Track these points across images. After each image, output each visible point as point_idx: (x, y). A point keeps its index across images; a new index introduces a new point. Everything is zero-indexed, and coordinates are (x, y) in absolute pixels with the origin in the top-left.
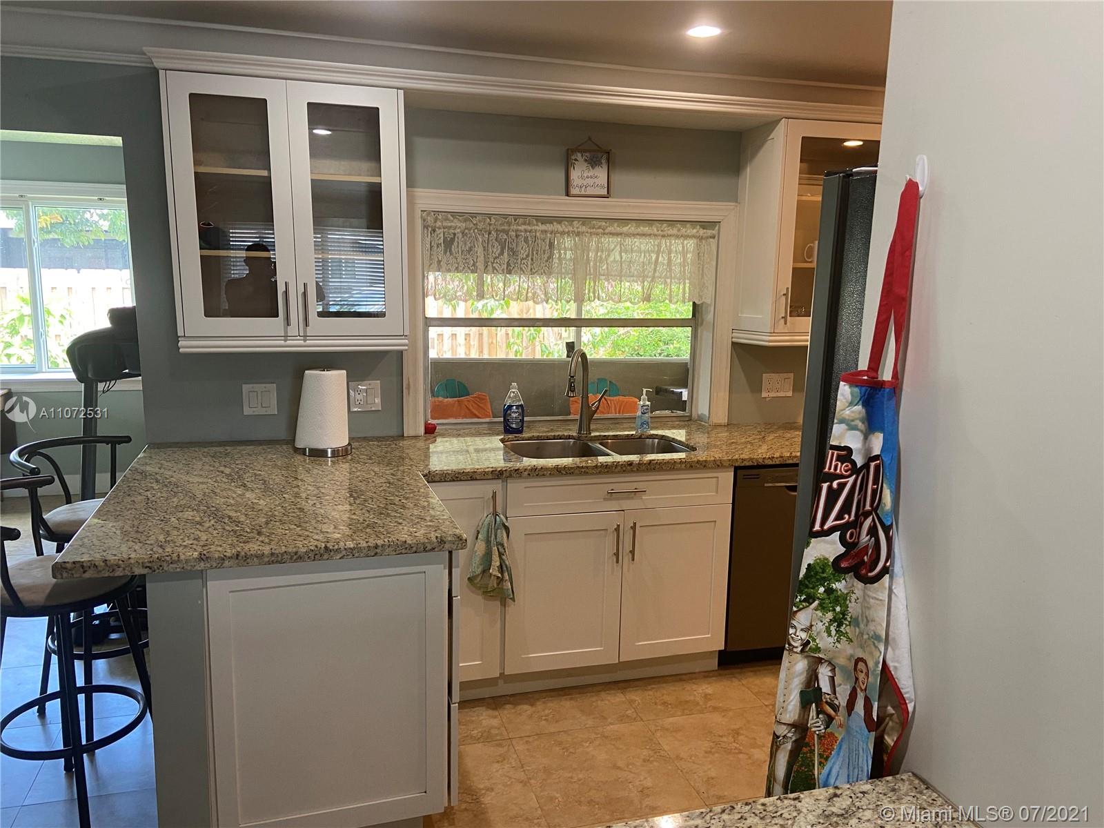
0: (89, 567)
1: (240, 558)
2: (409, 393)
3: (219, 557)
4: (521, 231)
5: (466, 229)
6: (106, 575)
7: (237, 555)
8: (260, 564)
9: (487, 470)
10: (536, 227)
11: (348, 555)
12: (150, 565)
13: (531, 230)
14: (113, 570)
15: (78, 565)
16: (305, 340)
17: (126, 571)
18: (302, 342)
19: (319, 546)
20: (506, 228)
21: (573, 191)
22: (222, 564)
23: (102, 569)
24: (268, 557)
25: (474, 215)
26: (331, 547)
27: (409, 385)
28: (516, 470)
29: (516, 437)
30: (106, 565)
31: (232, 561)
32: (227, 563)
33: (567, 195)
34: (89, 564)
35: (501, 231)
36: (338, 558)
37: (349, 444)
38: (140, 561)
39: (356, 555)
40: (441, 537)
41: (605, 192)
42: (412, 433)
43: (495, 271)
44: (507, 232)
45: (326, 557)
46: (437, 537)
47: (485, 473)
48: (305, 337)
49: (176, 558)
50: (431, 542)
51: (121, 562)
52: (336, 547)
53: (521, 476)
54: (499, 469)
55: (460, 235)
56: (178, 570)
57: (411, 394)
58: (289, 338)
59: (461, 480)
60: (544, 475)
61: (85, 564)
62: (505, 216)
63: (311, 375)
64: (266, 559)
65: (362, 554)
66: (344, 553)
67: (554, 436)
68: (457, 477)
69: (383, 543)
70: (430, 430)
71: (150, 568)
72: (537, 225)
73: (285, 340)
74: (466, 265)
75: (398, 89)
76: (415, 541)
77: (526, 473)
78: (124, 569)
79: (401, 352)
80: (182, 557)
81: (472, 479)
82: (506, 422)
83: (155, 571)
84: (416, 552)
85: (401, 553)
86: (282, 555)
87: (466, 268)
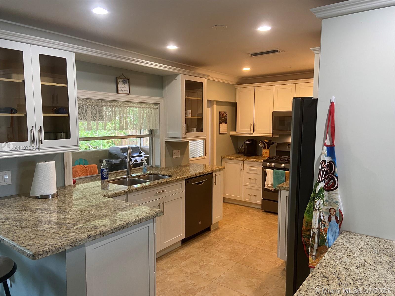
0: (49, 251)
1: (101, 234)
3: (95, 235)
4: (103, 105)
5: (84, 104)
6: (56, 253)
7: (101, 233)
8: (107, 235)
9: (122, 192)
10: (107, 104)
11: (133, 225)
12: (71, 244)
13: (106, 105)
14: (58, 250)
15: (45, 252)
17: (63, 249)
19: (124, 224)
20: (98, 104)
21: (119, 92)
22: (96, 237)
23: (54, 251)
24: (110, 231)
25: (88, 99)
26: (128, 223)
27: (67, 165)
28: (131, 190)
29: (108, 180)
30: (56, 249)
31: (99, 235)
32: (97, 237)
33: (117, 93)
34: (49, 250)
35: (96, 105)
36: (130, 226)
38: (68, 244)
39: (135, 224)
40: (156, 212)
41: (128, 93)
42: (68, 184)
44: (98, 105)
45: (127, 227)
47: (122, 193)
48: (39, 149)
49: (81, 239)
50: (154, 214)
51: (61, 246)
52: (129, 223)
53: (132, 192)
54: (126, 191)
55: (82, 106)
56: (81, 244)
57: (68, 169)
61: (47, 251)
62: (98, 100)
64: (109, 232)
65: (137, 224)
66: (132, 224)
67: (120, 178)
69: (142, 218)
70: (74, 182)
71: (71, 246)
72: (108, 103)
73: (31, 151)
75: (73, 52)
76: (150, 215)
77: (134, 191)
78: (62, 249)
80: (82, 238)
81: (118, 196)
82: (102, 175)
83: (73, 247)
84: (151, 219)
85: (147, 220)
86: (114, 229)
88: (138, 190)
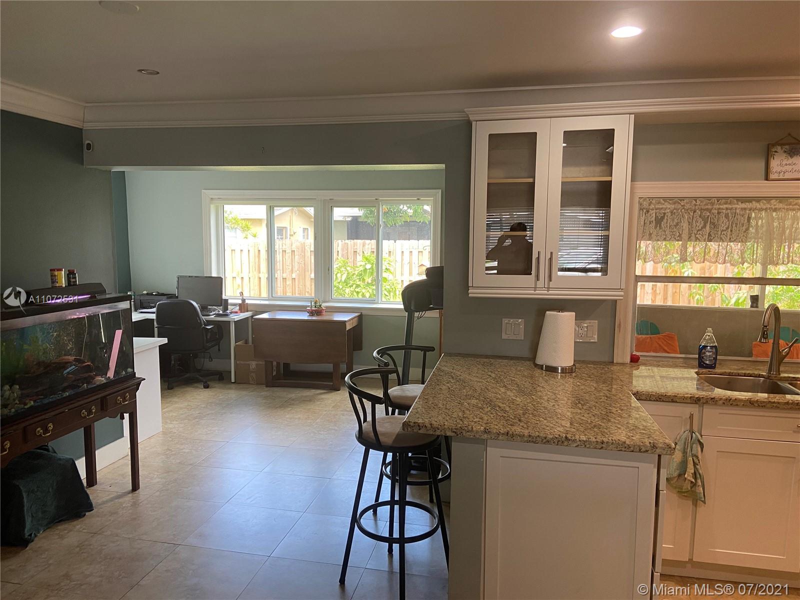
0: (422, 427)
1: (509, 435)
2: (620, 331)
3: (496, 433)
4: (723, 209)
5: (674, 209)
6: (431, 433)
7: (507, 433)
8: (521, 441)
9: (686, 396)
10: (736, 206)
11: (581, 445)
12: (455, 431)
13: (732, 208)
14: (435, 431)
15: (416, 424)
16: (548, 291)
17: (442, 432)
18: (546, 292)
19: (561, 435)
20: (710, 207)
21: (774, 176)
22: (498, 437)
23: (429, 429)
24: (527, 437)
25: (682, 199)
26: (570, 438)
27: (620, 325)
28: (712, 399)
29: (709, 371)
30: (432, 427)
31: (504, 436)
32: (500, 437)
33: (767, 179)
34: (422, 425)
35: (704, 210)
36: (574, 446)
37: (574, 365)
38: (450, 428)
39: (588, 446)
40: (654, 443)
42: (620, 361)
43: (698, 240)
44: (710, 211)
45: (566, 443)
46: (650, 443)
47: (684, 398)
48: (548, 289)
49: (471, 429)
50: (645, 446)
51: (439, 427)
52: (573, 438)
53: (716, 404)
54: (697, 396)
55: (669, 214)
56: (472, 436)
57: (621, 331)
58: (537, 289)
59: (663, 401)
60: (737, 405)
61: (420, 425)
62: (709, 198)
63: (550, 315)
64: (526, 439)
65: (592, 447)
66: (579, 443)
67: (745, 373)
68: (660, 399)
69: (607, 440)
70: (635, 360)
71: (455, 432)
72: (738, 204)
73: (535, 291)
74: (673, 236)
75: (630, 114)
76: (632, 443)
77: (721, 402)
78: (441, 431)
79: (616, 301)
80: (474, 429)
81: (673, 401)
82: (701, 359)
83: (458, 435)
84: (633, 451)
85: (621, 450)
86: (536, 438)
87: (673, 239)
88: (734, 403)
